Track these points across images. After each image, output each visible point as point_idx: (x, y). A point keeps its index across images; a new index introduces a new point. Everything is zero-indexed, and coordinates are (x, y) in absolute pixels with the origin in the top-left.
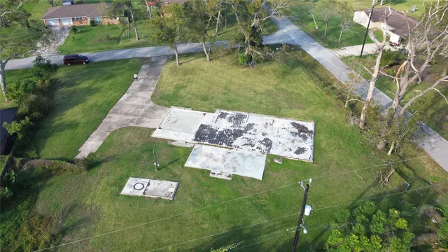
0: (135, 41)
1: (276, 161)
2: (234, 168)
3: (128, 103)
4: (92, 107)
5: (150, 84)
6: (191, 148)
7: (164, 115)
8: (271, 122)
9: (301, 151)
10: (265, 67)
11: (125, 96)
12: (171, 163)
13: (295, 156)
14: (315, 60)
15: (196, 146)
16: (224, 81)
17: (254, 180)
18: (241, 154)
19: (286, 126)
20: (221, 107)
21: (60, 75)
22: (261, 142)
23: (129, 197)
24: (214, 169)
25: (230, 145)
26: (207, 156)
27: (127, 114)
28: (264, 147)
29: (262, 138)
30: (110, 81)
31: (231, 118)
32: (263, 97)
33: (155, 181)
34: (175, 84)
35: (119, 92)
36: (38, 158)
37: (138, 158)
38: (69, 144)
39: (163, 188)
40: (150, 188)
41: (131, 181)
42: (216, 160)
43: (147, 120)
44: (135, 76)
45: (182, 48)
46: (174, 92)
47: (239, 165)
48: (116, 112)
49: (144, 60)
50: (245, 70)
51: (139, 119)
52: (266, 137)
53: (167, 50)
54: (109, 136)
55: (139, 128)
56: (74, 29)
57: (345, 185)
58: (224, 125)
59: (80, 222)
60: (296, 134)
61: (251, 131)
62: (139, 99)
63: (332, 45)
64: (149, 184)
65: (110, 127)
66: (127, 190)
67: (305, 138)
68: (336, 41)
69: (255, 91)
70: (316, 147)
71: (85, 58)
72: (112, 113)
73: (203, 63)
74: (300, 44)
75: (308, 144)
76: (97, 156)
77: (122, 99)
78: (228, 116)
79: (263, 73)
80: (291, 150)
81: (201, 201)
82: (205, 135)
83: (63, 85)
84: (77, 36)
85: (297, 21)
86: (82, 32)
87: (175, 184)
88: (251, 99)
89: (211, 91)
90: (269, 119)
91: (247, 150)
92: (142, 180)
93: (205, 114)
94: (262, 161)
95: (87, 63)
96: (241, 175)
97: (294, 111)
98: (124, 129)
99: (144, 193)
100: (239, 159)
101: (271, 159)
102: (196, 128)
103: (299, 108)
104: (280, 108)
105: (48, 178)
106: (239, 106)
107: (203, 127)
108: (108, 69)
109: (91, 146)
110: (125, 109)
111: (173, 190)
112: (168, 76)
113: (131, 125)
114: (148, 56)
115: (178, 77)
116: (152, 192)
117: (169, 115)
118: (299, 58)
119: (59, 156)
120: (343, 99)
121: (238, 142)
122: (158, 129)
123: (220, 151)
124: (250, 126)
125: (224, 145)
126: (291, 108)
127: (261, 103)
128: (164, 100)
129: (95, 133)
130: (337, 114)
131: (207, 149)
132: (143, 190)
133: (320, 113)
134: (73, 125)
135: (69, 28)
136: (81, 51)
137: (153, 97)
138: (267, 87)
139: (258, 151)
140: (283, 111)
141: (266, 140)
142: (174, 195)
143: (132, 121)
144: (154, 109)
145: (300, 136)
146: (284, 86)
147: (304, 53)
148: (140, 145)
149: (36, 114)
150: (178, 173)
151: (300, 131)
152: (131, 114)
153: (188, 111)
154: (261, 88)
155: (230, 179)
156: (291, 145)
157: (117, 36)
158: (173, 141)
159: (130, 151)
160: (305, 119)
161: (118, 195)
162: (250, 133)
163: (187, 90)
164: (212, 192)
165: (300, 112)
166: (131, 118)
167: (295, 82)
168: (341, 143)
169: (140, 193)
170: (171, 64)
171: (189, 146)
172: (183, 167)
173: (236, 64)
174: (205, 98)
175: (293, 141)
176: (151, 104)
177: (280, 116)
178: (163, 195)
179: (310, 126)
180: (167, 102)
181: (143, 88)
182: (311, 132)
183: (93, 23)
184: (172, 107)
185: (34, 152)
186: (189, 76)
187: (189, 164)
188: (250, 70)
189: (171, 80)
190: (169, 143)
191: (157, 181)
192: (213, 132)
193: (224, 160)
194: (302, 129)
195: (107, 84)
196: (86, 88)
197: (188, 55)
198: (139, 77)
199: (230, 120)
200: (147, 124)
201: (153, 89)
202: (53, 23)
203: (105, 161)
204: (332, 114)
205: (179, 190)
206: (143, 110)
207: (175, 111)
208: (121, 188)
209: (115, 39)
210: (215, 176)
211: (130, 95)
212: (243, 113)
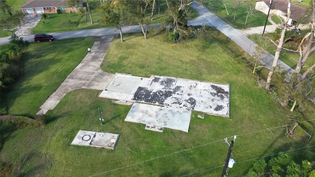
0: (90, 24)
1: (199, 116)
2: (165, 122)
3: (82, 70)
4: (53, 73)
5: (100, 56)
6: (131, 106)
7: (109, 80)
8: (195, 85)
9: (219, 108)
10: (190, 43)
11: (80, 65)
12: (114, 118)
13: (215, 113)
14: (228, 38)
15: (134, 105)
16: (158, 54)
17: (181, 132)
18: (171, 111)
19: (207, 88)
20: (155, 74)
21: (30, 49)
22: (187, 101)
23: (78, 147)
24: (149, 123)
25: (161, 103)
26: (143, 112)
27: (80, 79)
28: (189, 105)
29: (188, 98)
30: (69, 54)
31: (163, 81)
32: (188, 65)
33: (100, 133)
34: (119, 56)
35: (76, 62)
36: (6, 114)
37: (88, 114)
38: (32, 103)
39: (106, 139)
40: (96, 139)
41: (80, 133)
42: (150, 116)
43: (97, 83)
44: (89, 50)
45: (126, 29)
46: (118, 62)
47: (169, 119)
48: (72, 78)
49: (96, 38)
50: (174, 45)
51: (90, 83)
52: (191, 97)
53: (113, 30)
54: (65, 97)
55: (90, 90)
56: (45, 16)
57: (257, 137)
58: (157, 87)
59: (36, 168)
60: (215, 94)
61: (179, 92)
62: (91, 67)
63: (240, 27)
64: (95, 136)
65: (67, 89)
66: (76, 141)
67: (222, 98)
68: (243, 24)
69: (181, 61)
70: (231, 105)
71: (51, 37)
72: (69, 78)
73: (142, 40)
74: (215, 26)
75: (225, 103)
76: (55, 112)
77: (77, 67)
78: (160, 80)
79: (187, 47)
80: (211, 107)
81: (137, 150)
82: (142, 95)
83: (33, 56)
84: (47, 21)
85: (213, 10)
86: (50, 18)
87: (116, 136)
88: (178, 67)
89: (148, 61)
90: (192, 82)
91: (175, 108)
92: (89, 133)
93: (142, 79)
94: (188, 117)
95: (52, 40)
96: (171, 128)
97: (213, 76)
98: (78, 90)
99: (90, 144)
100: (169, 115)
101: (195, 114)
102: (135, 90)
103: (217, 74)
104: (201, 74)
105: (13, 131)
106: (169, 72)
107: (140, 89)
108: (68, 45)
109: (50, 104)
110: (80, 75)
111: (114, 141)
112: (114, 50)
113: (83, 87)
114: (100, 35)
115: (122, 51)
116: (97, 143)
117: (113, 80)
118: (215, 36)
119: (24, 112)
120: (251, 66)
121: (169, 101)
122: (104, 91)
123: (153, 109)
124: (178, 88)
125: (157, 103)
126: (210, 74)
127: (186, 70)
128: (110, 68)
129: (54, 94)
130: (247, 78)
131: (143, 106)
132: (90, 141)
133: (234, 78)
134: (37, 88)
135: (41, 15)
136: (48, 32)
137: (102, 65)
138: (191, 58)
139: (185, 108)
140: (204, 76)
141: (191, 99)
142: (115, 145)
143: (84, 85)
144: (102, 75)
145: (218, 96)
146: (204, 57)
147: (219, 32)
148: (89, 103)
149: (8, 79)
150: (119, 126)
151: (218, 92)
152: (84, 79)
153: (129, 76)
154: (186, 58)
155: (162, 131)
156: (211, 104)
157: (76, 20)
158: (116, 100)
159: (81, 108)
160: (222, 82)
161: (69, 145)
162: (178, 94)
163: (128, 60)
164: (147, 143)
165: (218, 77)
166: (84, 82)
167: (213, 54)
168: (252, 101)
169: (87, 144)
170: (117, 41)
171: (129, 104)
172: (123, 121)
173: (167, 40)
174: (142, 67)
175: (213, 100)
176: (100, 71)
177: (202, 80)
178: (106, 145)
179: (226, 88)
180: (112, 70)
181: (94, 59)
182: (227, 93)
183: (59, 11)
184: (116, 73)
185: (4, 109)
186: (130, 50)
187: (128, 119)
188: (178, 45)
189: (117, 53)
190: (113, 102)
191: (102, 134)
192: (148, 93)
193: (157, 116)
194: (220, 91)
195: (66, 56)
196: (51, 59)
197: (130, 34)
198: (92, 51)
199: (162, 83)
200: (96, 87)
201: (102, 59)
202: (29, 12)
203: (61, 116)
204: (243, 79)
205: (119, 141)
206: (94, 76)
207: (119, 76)
208: (72, 138)
209: (75, 23)
210: (149, 129)
211: (84, 64)
212: (172, 78)
